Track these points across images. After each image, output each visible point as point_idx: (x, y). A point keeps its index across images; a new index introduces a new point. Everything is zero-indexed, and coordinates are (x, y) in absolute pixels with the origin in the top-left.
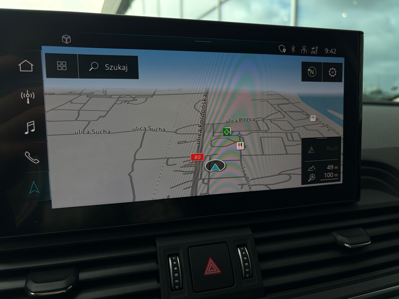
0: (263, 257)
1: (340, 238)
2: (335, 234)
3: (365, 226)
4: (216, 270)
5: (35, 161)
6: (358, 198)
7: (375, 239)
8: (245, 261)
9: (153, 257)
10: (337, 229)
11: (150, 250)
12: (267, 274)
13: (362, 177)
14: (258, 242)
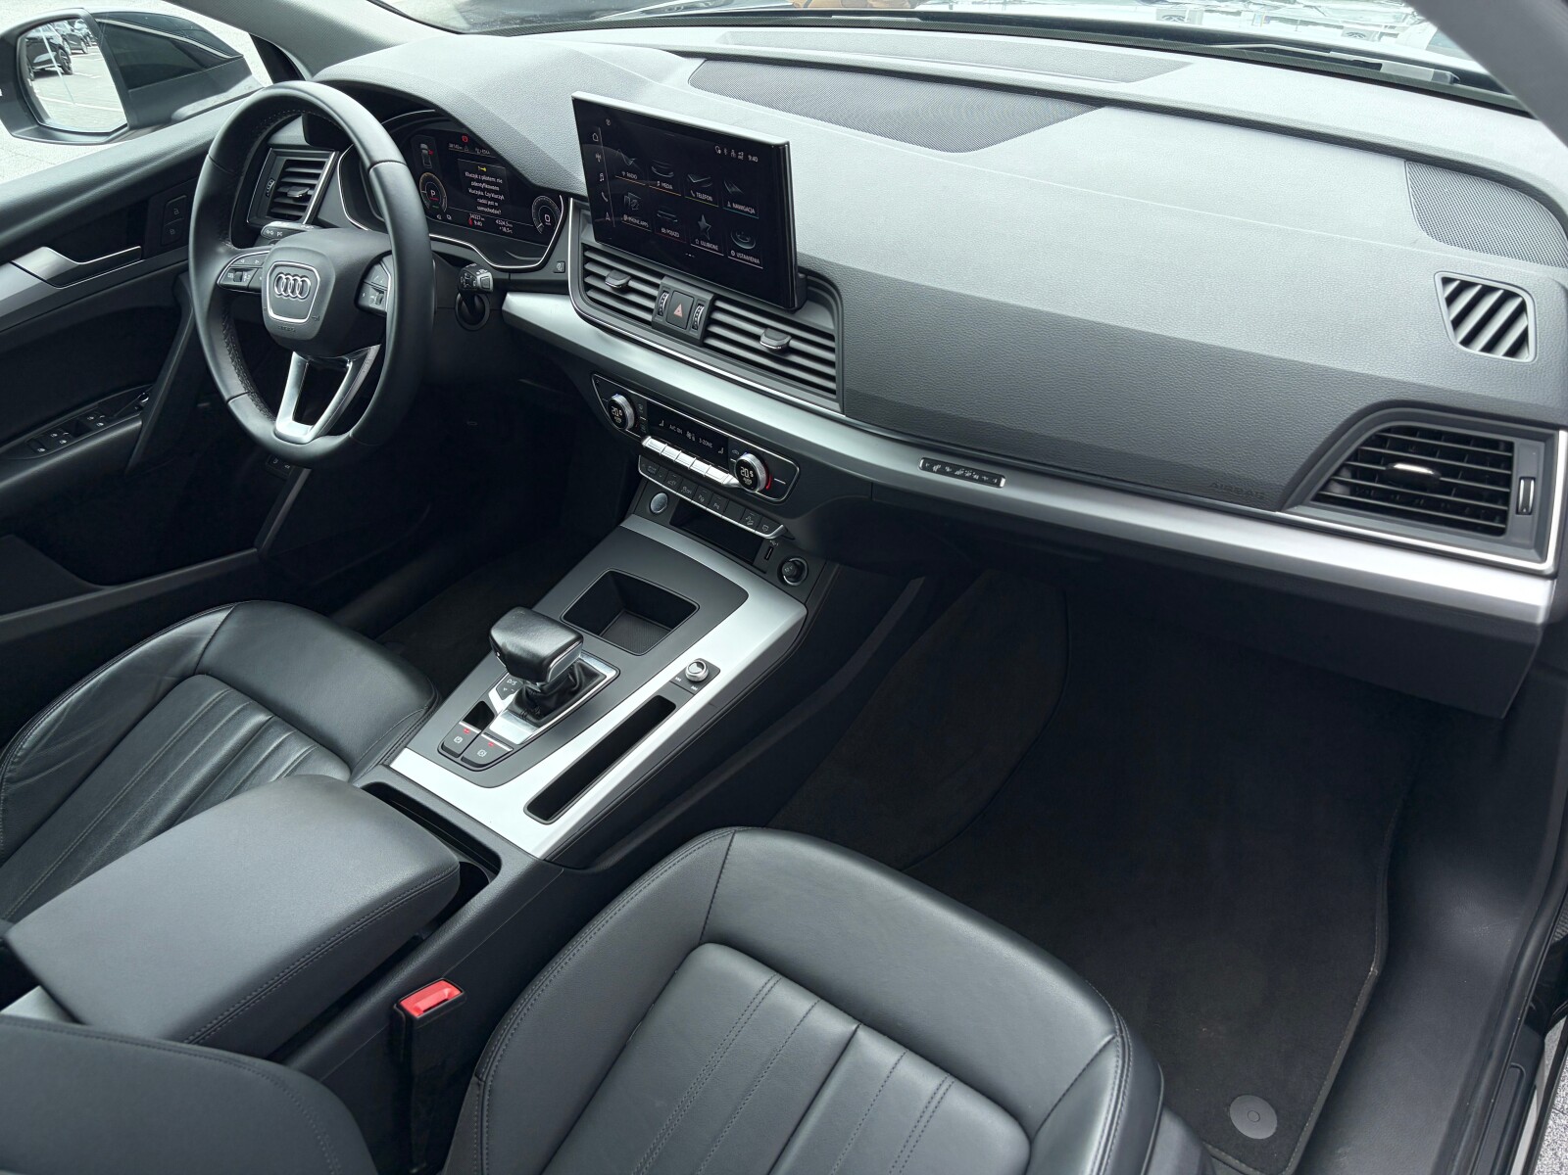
0: (713, 321)
5: (606, 199)
14: (716, 308)
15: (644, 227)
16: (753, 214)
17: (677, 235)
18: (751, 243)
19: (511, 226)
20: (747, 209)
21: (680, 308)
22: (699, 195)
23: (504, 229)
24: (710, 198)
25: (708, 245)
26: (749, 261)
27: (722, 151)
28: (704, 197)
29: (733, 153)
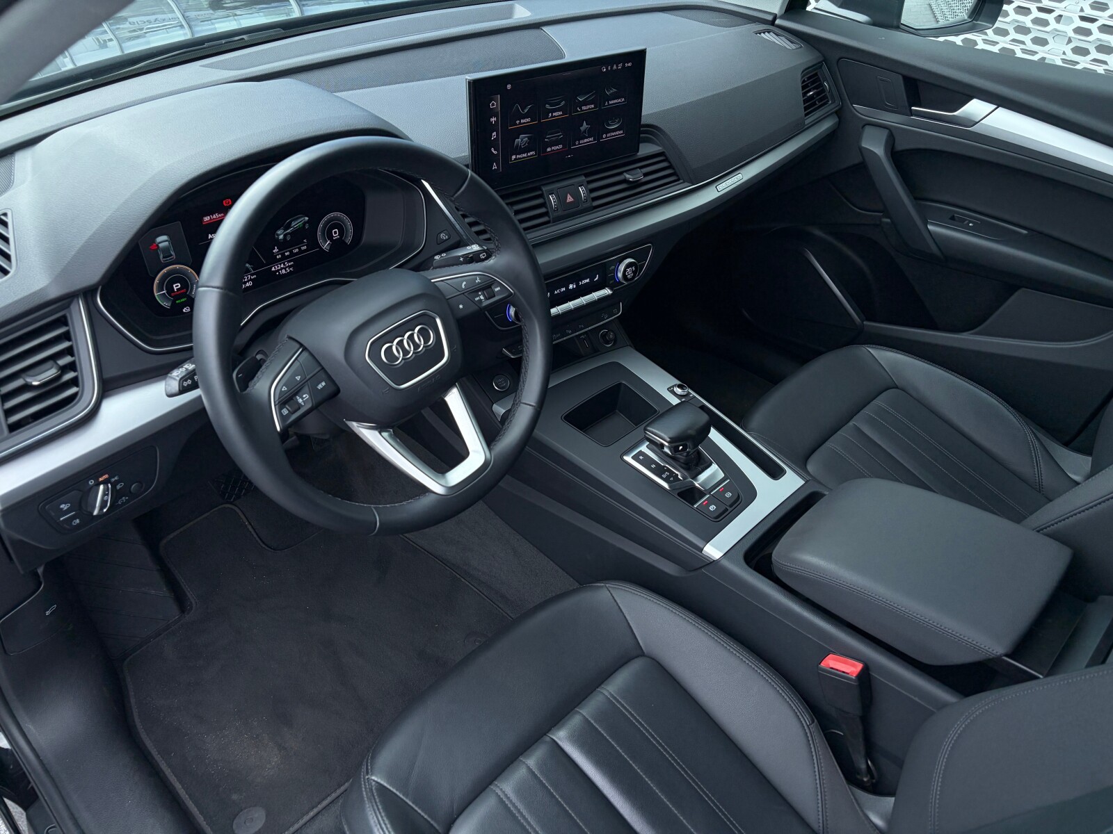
0: (592, 191)
1: (628, 176)
2: (625, 174)
3: (641, 168)
4: (572, 200)
5: (495, 152)
6: (638, 152)
7: (646, 175)
8: (584, 194)
9: (541, 196)
10: (626, 171)
11: (539, 193)
12: (594, 199)
13: (641, 135)
14: (589, 182)
15: (533, 155)
16: (623, 102)
17: (561, 146)
18: (619, 122)
19: (292, 263)
20: (619, 101)
21: (569, 196)
22: (584, 108)
23: (284, 271)
24: (593, 106)
25: (586, 140)
26: (617, 135)
27: (607, 69)
28: (588, 107)
29: (615, 67)
